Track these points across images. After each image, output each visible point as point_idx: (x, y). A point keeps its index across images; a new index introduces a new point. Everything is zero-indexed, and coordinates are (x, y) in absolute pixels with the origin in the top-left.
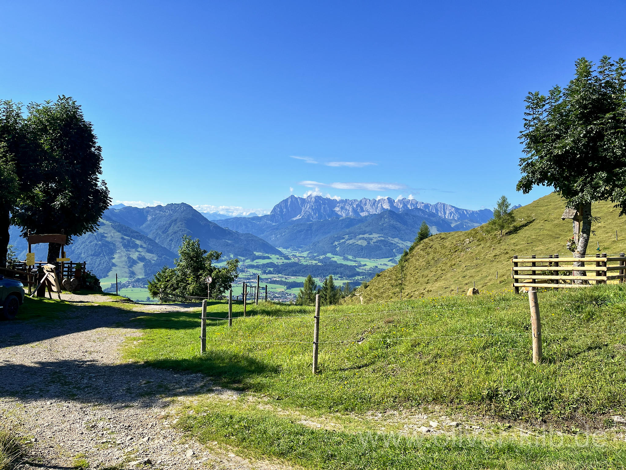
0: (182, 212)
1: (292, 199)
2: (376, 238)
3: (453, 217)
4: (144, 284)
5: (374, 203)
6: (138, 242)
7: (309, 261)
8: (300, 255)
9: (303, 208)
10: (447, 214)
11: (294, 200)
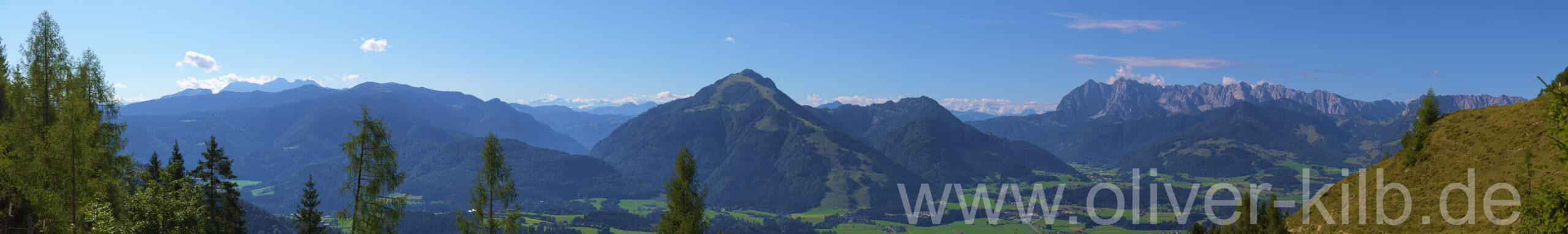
0: (922, 111)
1: (1090, 86)
2: (1225, 144)
3: (1339, 111)
4: (870, 219)
5: (1221, 90)
6: (861, 156)
7: (1120, 183)
8: (1104, 174)
9: (1108, 100)
10: (1330, 108)
11: (1093, 87)
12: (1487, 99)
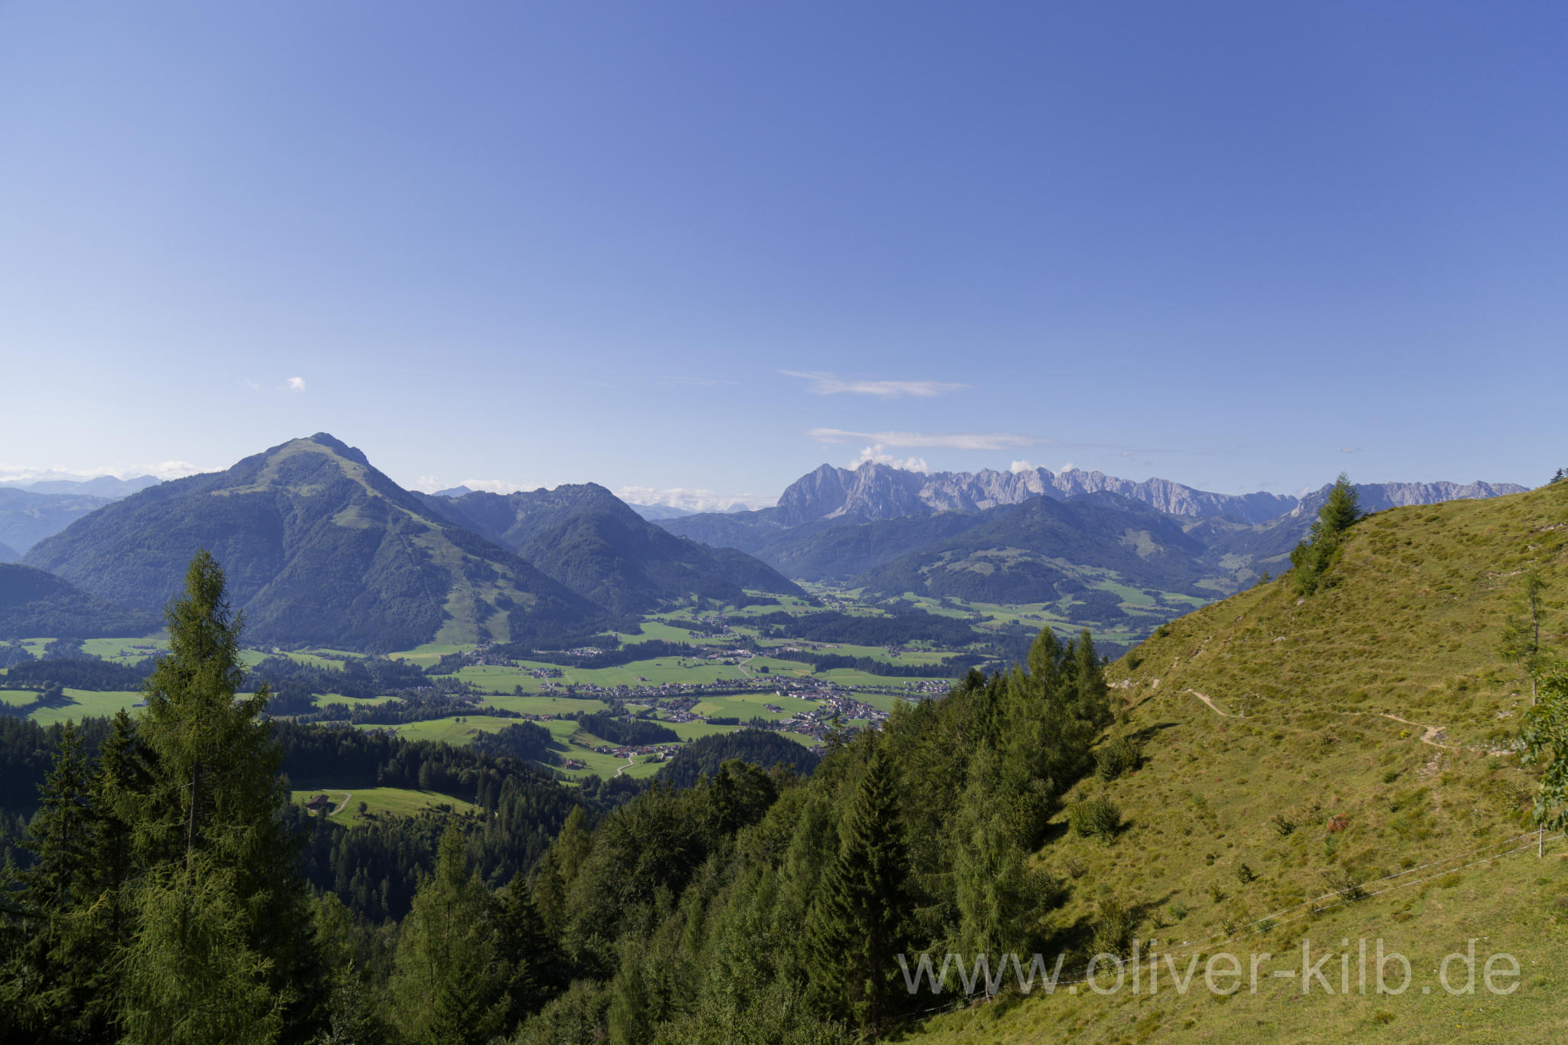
0: (589, 504)
1: (824, 473)
2: (1014, 557)
3: (1187, 509)
4: (510, 658)
5: (1009, 480)
6: (497, 567)
7: (865, 610)
8: (843, 596)
9: (850, 492)
10: (1173, 504)
11: (829, 474)
12: (1446, 489)
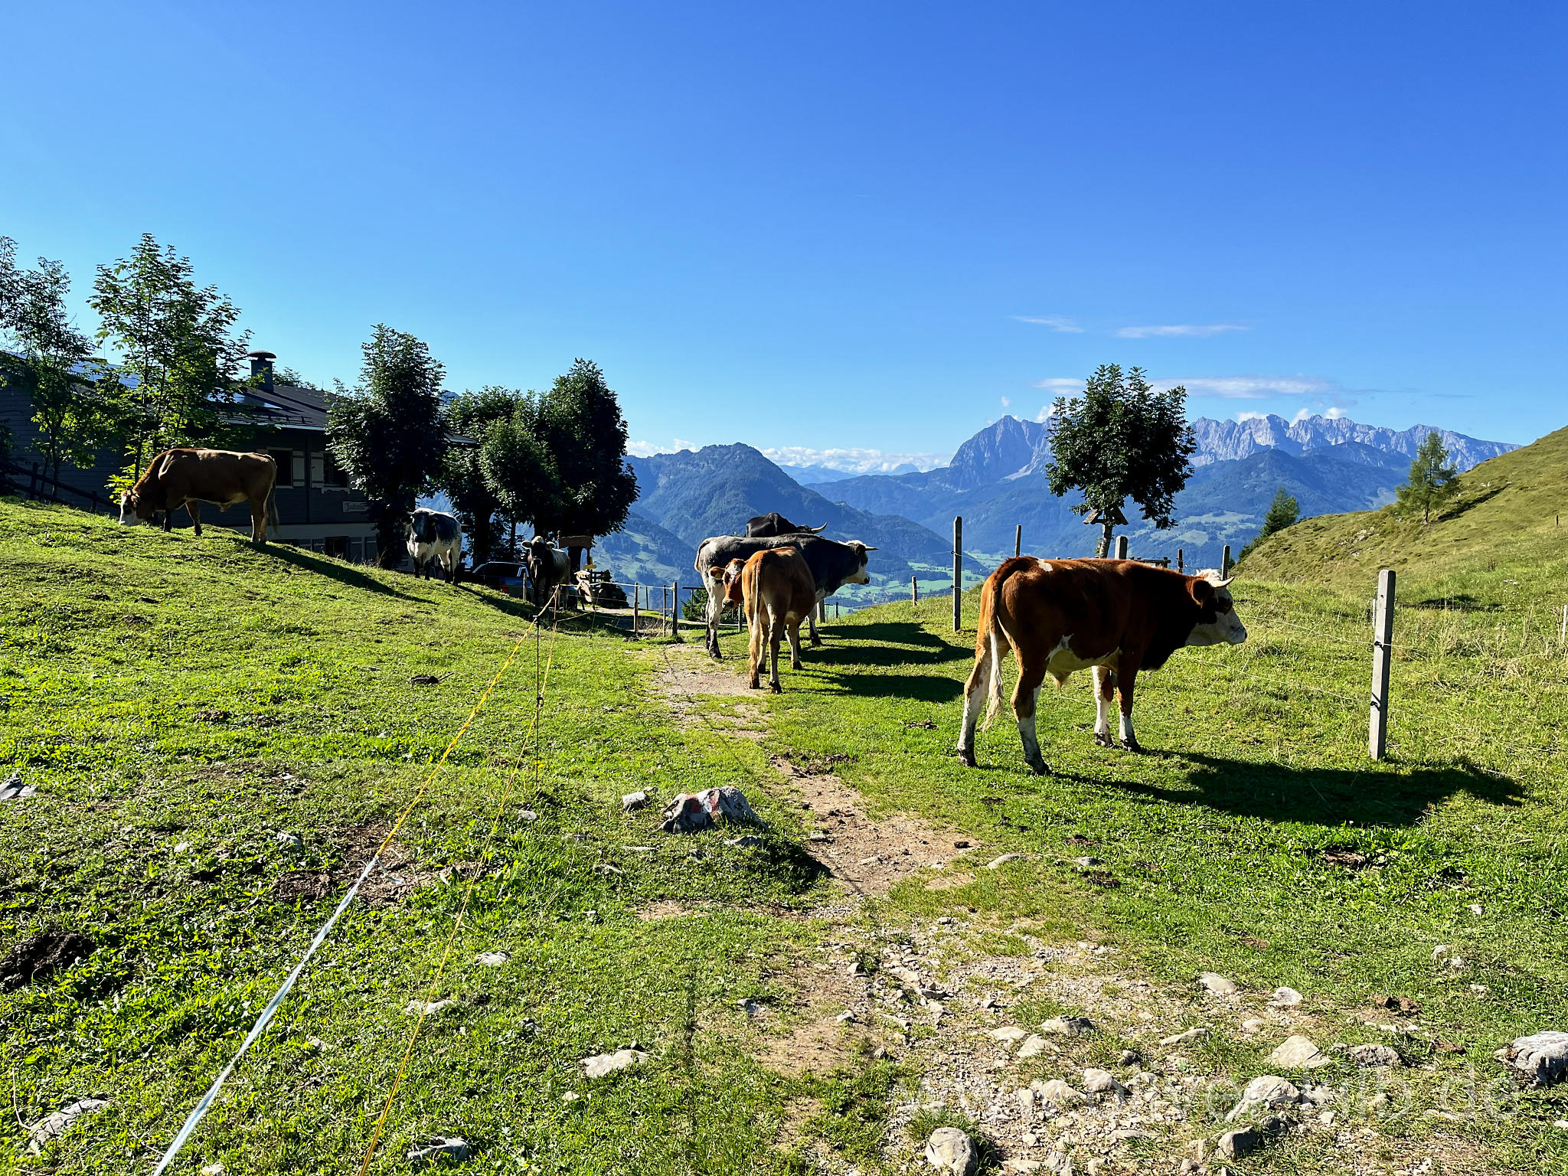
0: (737, 467)
2: (1234, 524)
5: (1231, 431)
6: (638, 538)
9: (1036, 449)
11: (1011, 427)
